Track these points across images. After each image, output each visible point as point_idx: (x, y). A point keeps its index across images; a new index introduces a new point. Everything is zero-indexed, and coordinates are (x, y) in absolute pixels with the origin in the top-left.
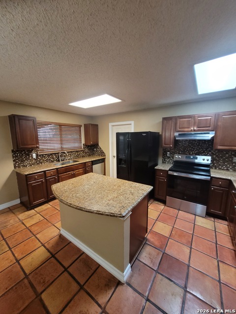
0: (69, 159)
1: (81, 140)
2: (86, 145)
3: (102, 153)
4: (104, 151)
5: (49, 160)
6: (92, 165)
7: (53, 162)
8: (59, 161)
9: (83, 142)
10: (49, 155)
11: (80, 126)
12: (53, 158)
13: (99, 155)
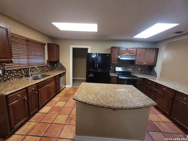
0: (36, 74)
1: (44, 57)
2: (49, 62)
3: (63, 68)
4: (65, 66)
5: (18, 75)
6: (60, 77)
7: (22, 77)
8: (28, 76)
9: (47, 58)
10: (17, 71)
11: (44, 44)
12: (22, 74)
13: (60, 69)
